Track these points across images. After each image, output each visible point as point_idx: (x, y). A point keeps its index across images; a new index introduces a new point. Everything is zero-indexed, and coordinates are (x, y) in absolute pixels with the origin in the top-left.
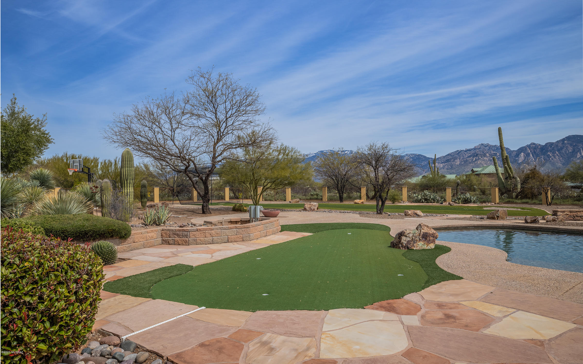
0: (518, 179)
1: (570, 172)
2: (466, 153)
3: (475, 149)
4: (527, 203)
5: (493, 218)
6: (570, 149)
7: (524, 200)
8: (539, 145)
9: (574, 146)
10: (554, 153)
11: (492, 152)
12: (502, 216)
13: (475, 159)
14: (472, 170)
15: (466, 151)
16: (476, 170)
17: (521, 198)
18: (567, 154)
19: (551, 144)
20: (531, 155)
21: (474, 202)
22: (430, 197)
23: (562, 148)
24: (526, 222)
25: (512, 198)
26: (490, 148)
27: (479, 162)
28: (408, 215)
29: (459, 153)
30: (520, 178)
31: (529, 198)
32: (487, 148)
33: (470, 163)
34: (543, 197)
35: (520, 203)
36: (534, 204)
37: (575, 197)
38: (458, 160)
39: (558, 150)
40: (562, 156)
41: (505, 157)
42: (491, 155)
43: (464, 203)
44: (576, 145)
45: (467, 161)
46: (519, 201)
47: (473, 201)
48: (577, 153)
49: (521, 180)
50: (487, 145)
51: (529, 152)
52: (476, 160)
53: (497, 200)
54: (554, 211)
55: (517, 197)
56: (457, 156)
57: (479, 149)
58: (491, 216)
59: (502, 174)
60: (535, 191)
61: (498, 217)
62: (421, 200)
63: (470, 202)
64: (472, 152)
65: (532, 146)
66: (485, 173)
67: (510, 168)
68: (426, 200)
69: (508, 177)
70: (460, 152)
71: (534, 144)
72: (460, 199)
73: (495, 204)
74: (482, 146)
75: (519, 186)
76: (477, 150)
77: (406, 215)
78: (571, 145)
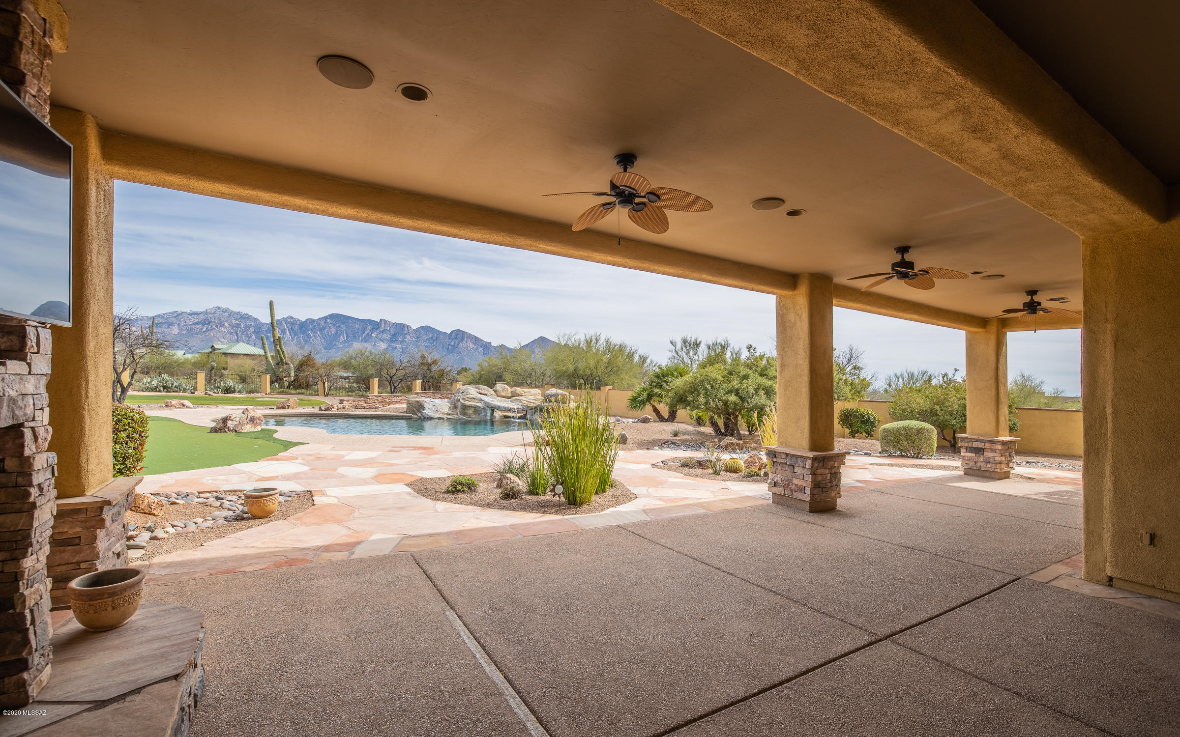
0: (292, 365)
1: (343, 361)
2: (190, 317)
3: (206, 313)
4: (302, 394)
5: (283, 408)
6: (333, 330)
7: (299, 391)
8: (299, 320)
9: (337, 327)
10: (315, 333)
11: (234, 321)
12: (292, 405)
13: (205, 328)
14: (213, 346)
15: (190, 314)
16: (219, 348)
17: (295, 388)
18: (330, 336)
19: (313, 321)
20: (288, 332)
21: (240, 392)
22: (172, 384)
23: (324, 328)
24: (321, 409)
25: (284, 388)
26: (230, 315)
27: (212, 334)
28: (171, 406)
29: (177, 315)
30: (293, 365)
31: (303, 388)
32: (226, 314)
33: (197, 334)
34: (320, 386)
35: (295, 394)
36: (311, 394)
37: (346, 388)
38: (176, 326)
39: (320, 330)
40: (324, 338)
41: (277, 338)
42: (232, 326)
43: (225, 393)
44: (339, 326)
45: (192, 329)
46: (293, 392)
47: (237, 390)
48: (340, 335)
49: (295, 367)
50: (226, 310)
51: (286, 327)
52: (207, 330)
53: (268, 391)
54: (341, 400)
55: (289, 387)
56: (174, 320)
57: (213, 313)
58: (281, 406)
59: (272, 357)
60: (311, 381)
61: (288, 406)
62: (156, 388)
63: (234, 392)
64: (202, 317)
65: (289, 320)
66: (233, 352)
67: (283, 352)
68: (165, 387)
69: (280, 363)
70: (180, 314)
71: (292, 318)
72: (219, 387)
73: (266, 394)
74: (219, 310)
75: (292, 374)
76: (210, 315)
77: (167, 406)
78: (334, 325)
